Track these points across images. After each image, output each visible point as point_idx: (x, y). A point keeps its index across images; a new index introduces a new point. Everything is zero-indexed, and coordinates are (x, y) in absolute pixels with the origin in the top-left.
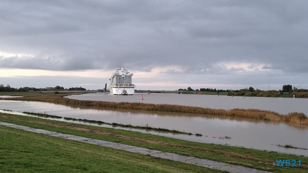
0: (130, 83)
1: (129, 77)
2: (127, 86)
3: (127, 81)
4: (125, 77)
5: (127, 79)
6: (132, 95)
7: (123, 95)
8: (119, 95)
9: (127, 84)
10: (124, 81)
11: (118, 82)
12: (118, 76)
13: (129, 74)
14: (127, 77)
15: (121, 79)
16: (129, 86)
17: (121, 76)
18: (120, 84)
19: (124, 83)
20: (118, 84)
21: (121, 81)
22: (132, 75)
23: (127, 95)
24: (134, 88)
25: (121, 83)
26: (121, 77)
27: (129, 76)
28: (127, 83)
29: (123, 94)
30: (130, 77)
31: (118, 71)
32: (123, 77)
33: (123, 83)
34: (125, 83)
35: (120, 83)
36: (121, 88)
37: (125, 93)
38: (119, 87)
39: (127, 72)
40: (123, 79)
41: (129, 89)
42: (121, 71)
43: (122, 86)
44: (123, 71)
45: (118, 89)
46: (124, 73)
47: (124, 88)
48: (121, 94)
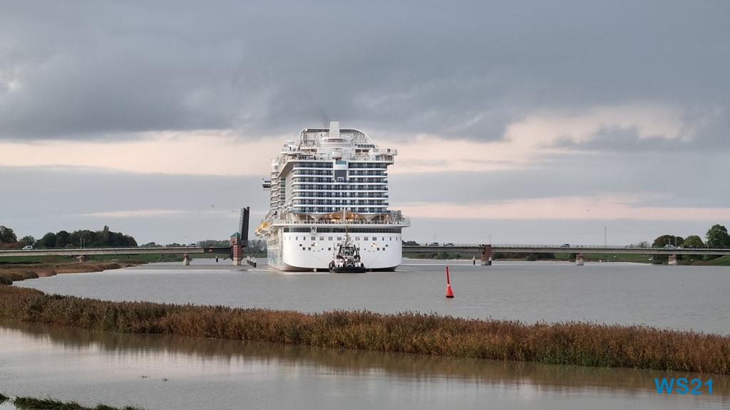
0: (379, 202)
2: (362, 220)
3: (361, 195)
4: (352, 173)
6: (391, 270)
7: (340, 270)
8: (319, 270)
9: (361, 210)
10: (344, 195)
11: (311, 202)
12: (311, 165)
13: (371, 157)
14: (361, 173)
15: (329, 180)
16: (376, 219)
17: (330, 165)
19: (345, 203)
20: (311, 210)
21: (329, 195)
22: (390, 157)
23: (362, 270)
24: (398, 230)
25: (329, 202)
26: (329, 173)
27: (370, 165)
28: (361, 202)
29: (339, 263)
30: (378, 173)
31: (311, 136)
32: (341, 173)
33: (337, 202)
34: (352, 202)
35: (320, 202)
36: (326, 235)
37: (350, 261)
38: (314, 225)
39: (359, 146)
40: (339, 182)
41: (375, 239)
42: (326, 138)
43: (333, 223)
44: (340, 140)
45: (313, 239)
46: (344, 148)
47: (345, 234)
48: (328, 267)
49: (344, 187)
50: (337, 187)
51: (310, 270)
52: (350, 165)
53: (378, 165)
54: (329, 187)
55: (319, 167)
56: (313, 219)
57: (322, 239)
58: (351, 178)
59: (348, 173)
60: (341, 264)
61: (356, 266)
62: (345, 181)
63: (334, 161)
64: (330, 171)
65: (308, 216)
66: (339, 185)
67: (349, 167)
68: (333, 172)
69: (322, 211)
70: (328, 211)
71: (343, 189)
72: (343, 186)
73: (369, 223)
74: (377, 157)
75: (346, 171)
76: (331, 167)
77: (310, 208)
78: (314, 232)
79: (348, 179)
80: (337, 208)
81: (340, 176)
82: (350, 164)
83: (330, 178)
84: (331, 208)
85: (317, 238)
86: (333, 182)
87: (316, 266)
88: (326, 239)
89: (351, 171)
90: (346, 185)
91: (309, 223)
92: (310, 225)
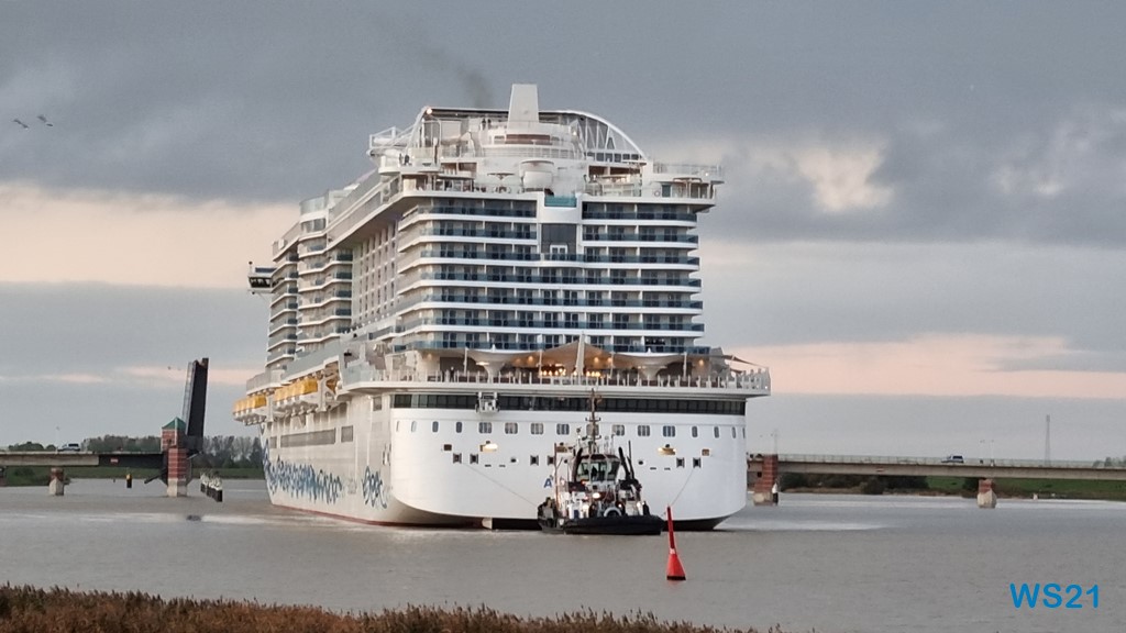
0: (676, 322)
1: (647, 234)
2: (630, 373)
3: (620, 299)
4: (591, 233)
5: (618, 255)
7: (578, 527)
8: (500, 524)
9: (623, 344)
10: (571, 299)
11: (472, 318)
12: (470, 206)
13: (647, 187)
14: (617, 233)
15: (525, 253)
16: (672, 370)
17: (527, 208)
18: (502, 341)
19: (572, 321)
20: (473, 341)
21: (526, 297)
22: (699, 188)
23: (648, 525)
24: (736, 406)
25: (527, 320)
26: (524, 231)
27: (646, 210)
28: (621, 321)
29: (575, 505)
30: (671, 235)
31: (451, 130)
32: (559, 234)
33: (550, 321)
34: (595, 321)
35: (498, 319)
36: (524, 417)
37: (607, 498)
38: (490, 386)
39: (600, 157)
40: (554, 258)
41: (669, 431)
42: (501, 132)
43: (546, 381)
44: (543, 139)
45: (485, 428)
46: (559, 162)
47: (588, 415)
48: (535, 516)
49: (570, 276)
50: (548, 275)
51: (472, 524)
52: (588, 210)
53: (670, 211)
54: (525, 275)
55: (493, 213)
56: (482, 369)
57: (511, 429)
58: (589, 249)
59: (580, 232)
60: (585, 508)
61: (630, 511)
62: (573, 258)
63: (540, 197)
64: (527, 226)
65: (470, 360)
66: (554, 270)
67: (585, 216)
68: (538, 230)
69: (507, 347)
70: (523, 347)
71: (566, 281)
72: (565, 270)
73: (654, 383)
74: (666, 188)
75: (575, 225)
76: (532, 214)
77: (469, 335)
78: (488, 407)
79: (580, 251)
80: (548, 338)
81: (559, 242)
82: (585, 205)
83: (528, 248)
84: (532, 337)
85: (498, 428)
86: (537, 258)
87: (488, 511)
88: (525, 429)
89: (588, 228)
90: (574, 270)
91: (473, 380)
92: (477, 385)
